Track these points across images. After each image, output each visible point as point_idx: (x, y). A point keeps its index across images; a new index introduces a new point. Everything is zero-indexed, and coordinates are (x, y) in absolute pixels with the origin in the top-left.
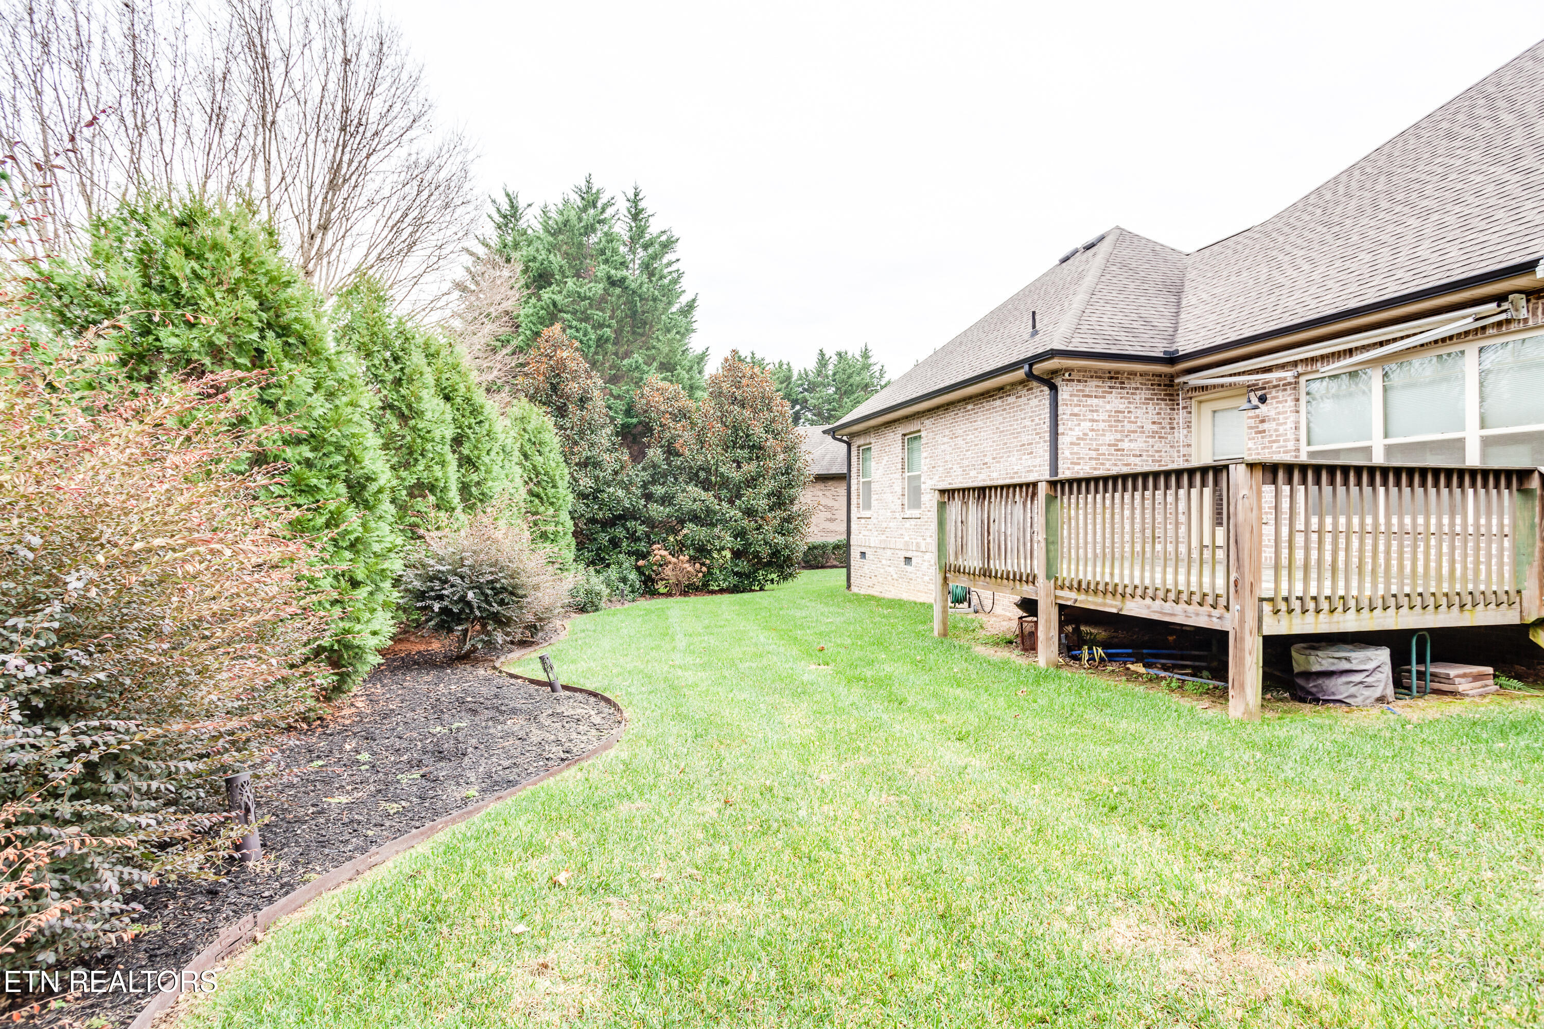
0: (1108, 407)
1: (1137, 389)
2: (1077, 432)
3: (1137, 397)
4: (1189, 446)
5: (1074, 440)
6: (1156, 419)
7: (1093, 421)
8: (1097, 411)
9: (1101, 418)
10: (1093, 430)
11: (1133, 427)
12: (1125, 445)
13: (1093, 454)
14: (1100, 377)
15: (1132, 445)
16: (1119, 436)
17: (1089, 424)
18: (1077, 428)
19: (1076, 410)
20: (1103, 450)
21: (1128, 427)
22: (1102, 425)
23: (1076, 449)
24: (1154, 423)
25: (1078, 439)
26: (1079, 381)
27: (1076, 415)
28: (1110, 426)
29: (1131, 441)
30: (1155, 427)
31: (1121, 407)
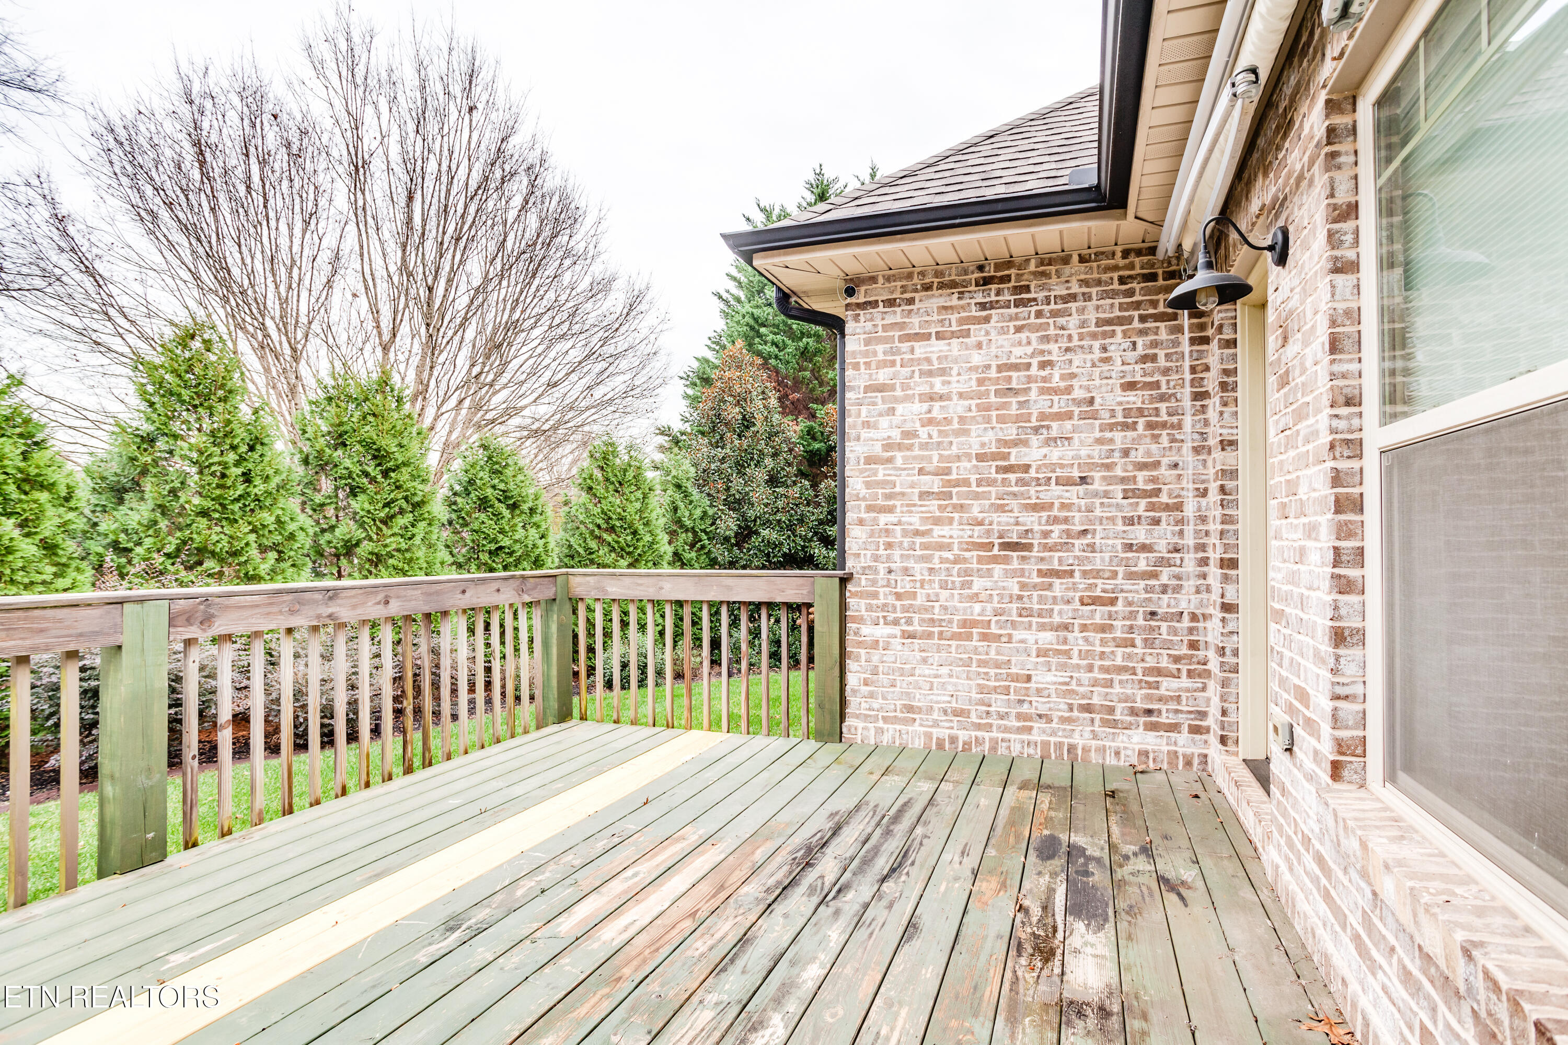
0: (977, 358)
1: (1073, 297)
2: (887, 429)
3: (1073, 322)
4: (1228, 444)
5: (878, 449)
6: (1137, 373)
7: (931, 398)
8: (943, 372)
9: (955, 388)
10: (930, 422)
11: (1059, 404)
12: (1033, 453)
13: (934, 484)
14: (953, 285)
15: (1055, 454)
16: (1011, 432)
17: (919, 408)
18: (884, 422)
19: (883, 376)
20: (964, 469)
21: (1039, 403)
22: (957, 407)
23: (881, 472)
24: (1130, 386)
25: (888, 447)
26: (891, 303)
27: (881, 388)
28: (982, 408)
29: (1050, 441)
30: (1135, 399)
31: (1019, 353)
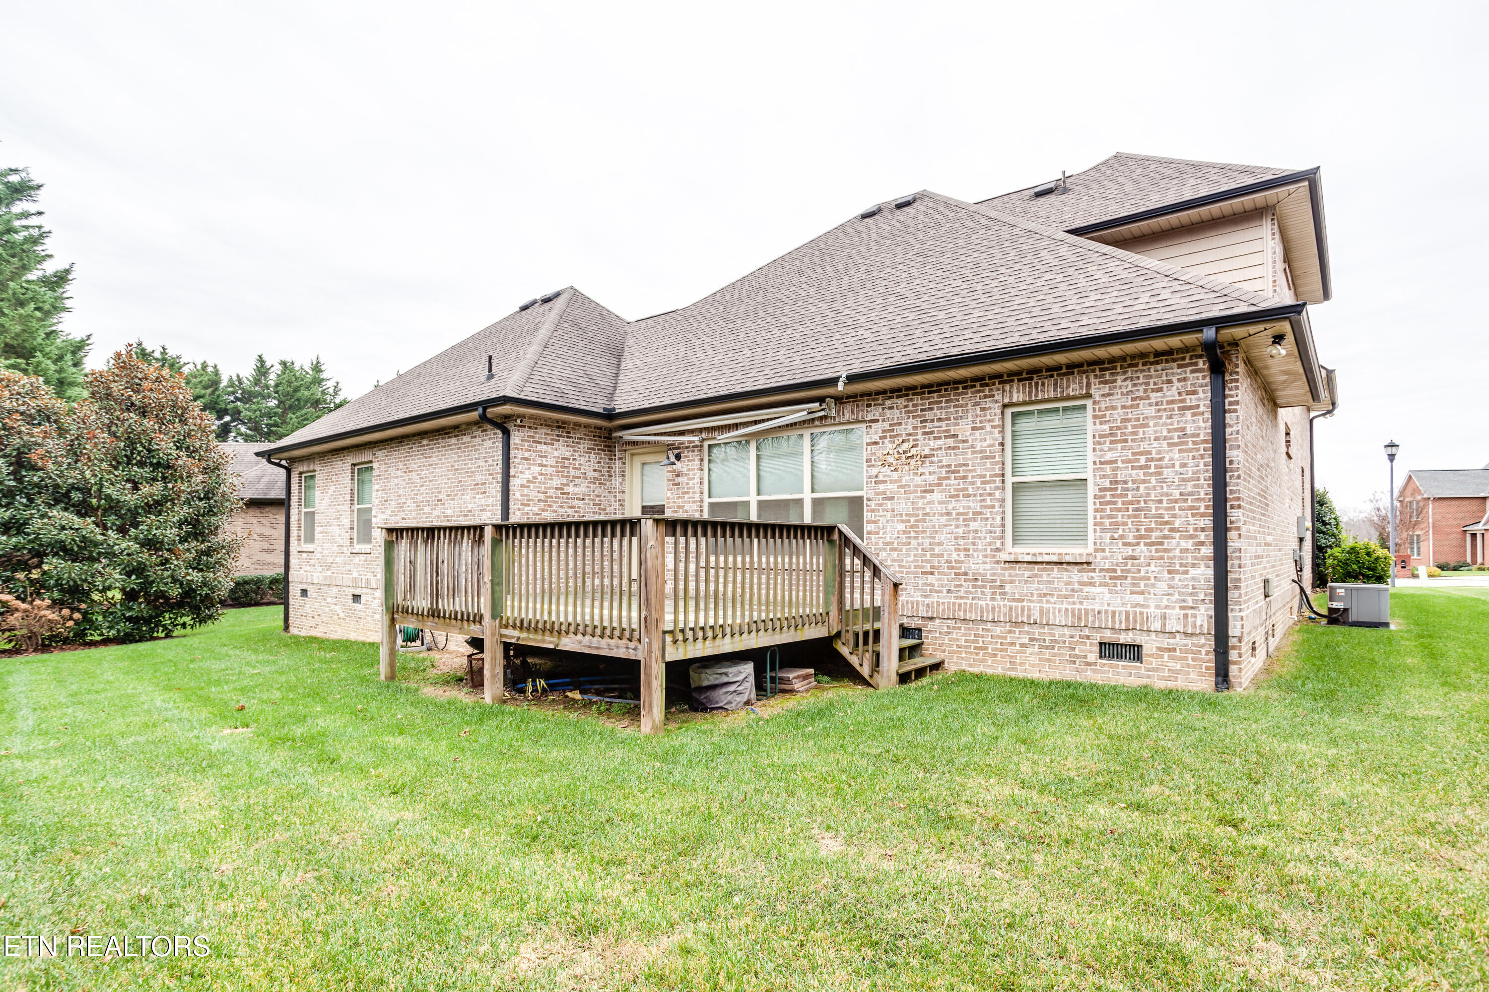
0: (556, 454)
1: (581, 439)
2: (528, 475)
3: (581, 446)
4: (623, 492)
5: (525, 482)
6: (597, 466)
7: (542, 465)
8: (546, 457)
9: (549, 463)
10: (542, 474)
11: (577, 473)
12: (570, 489)
13: (542, 496)
14: (549, 426)
15: (576, 490)
16: (565, 481)
17: (538, 468)
18: (527, 472)
19: (527, 454)
20: (551, 492)
21: (573, 473)
22: (550, 470)
23: (526, 491)
24: (595, 470)
25: (528, 482)
26: (530, 427)
27: (526, 459)
28: (558, 471)
29: (575, 485)
30: (596, 474)
31: (568, 454)
